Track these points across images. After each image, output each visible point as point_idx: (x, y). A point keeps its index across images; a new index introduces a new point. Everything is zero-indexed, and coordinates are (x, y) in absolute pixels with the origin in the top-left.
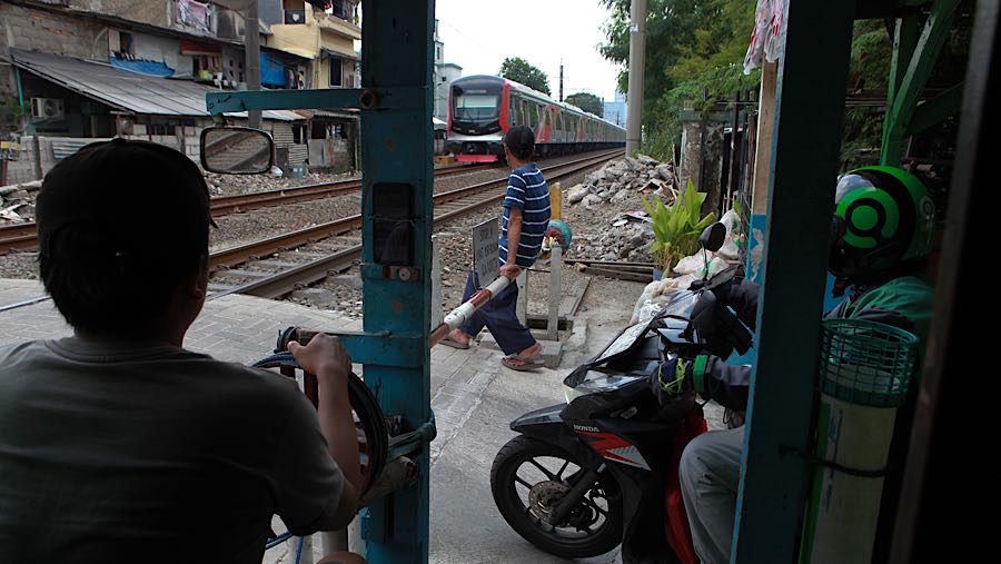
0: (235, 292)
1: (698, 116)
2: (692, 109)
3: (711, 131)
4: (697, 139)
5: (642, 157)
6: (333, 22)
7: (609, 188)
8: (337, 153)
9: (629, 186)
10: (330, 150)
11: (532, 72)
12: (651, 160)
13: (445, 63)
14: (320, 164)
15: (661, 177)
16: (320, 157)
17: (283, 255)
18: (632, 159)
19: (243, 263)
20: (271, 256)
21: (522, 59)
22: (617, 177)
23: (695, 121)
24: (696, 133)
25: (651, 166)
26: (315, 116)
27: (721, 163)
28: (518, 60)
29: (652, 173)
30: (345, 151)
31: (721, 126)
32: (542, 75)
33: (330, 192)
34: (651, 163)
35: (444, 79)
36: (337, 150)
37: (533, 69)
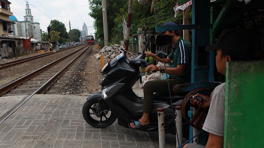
0: (35, 94)
1: (144, 32)
2: (142, 30)
3: (147, 35)
4: (144, 38)
5: (115, 45)
6: (3, 10)
7: (108, 54)
8: (9, 52)
9: (114, 53)
10: (8, 51)
11: (60, 24)
12: (118, 45)
13: (34, 22)
14: (5, 56)
15: (122, 50)
16: (5, 54)
17: (26, 83)
18: (113, 46)
19: (16, 87)
20: (22, 84)
21: (56, 20)
22: (110, 51)
23: (143, 33)
24: (144, 36)
25: (118, 47)
26: (2, 41)
27: (150, 44)
28: (55, 21)
29: (120, 49)
30: (12, 51)
31: (149, 34)
32: (63, 24)
33: (17, 64)
34: (119, 46)
35: (34, 27)
36: (10, 51)
37: (60, 23)
